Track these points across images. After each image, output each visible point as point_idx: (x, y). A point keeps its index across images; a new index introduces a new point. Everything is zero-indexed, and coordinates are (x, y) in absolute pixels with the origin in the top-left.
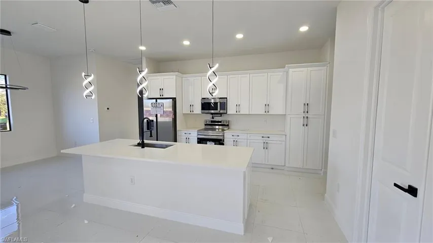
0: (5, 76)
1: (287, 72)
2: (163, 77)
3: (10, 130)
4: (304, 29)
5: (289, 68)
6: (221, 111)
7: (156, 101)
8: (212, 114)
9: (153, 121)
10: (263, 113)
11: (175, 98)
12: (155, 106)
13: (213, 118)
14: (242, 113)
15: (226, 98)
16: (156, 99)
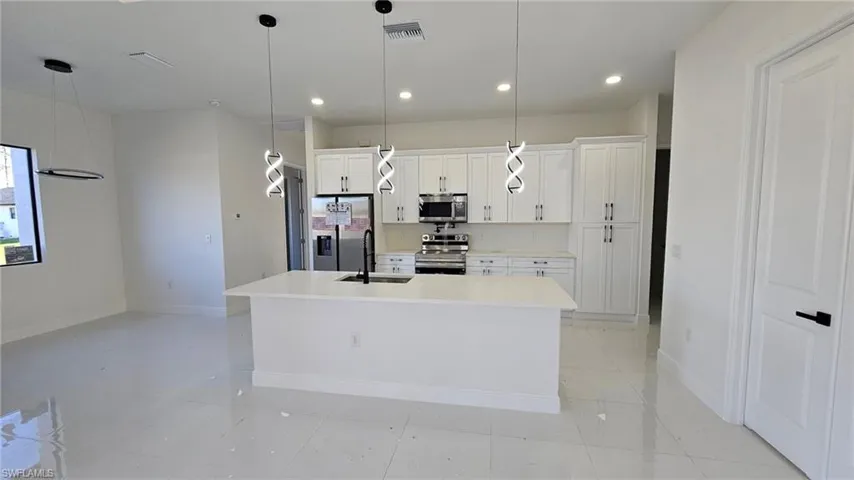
0: (29, 150)
1: (574, 150)
2: (347, 156)
3: (40, 260)
4: (613, 80)
5: (580, 143)
6: (458, 219)
7: (337, 200)
8: (437, 223)
9: (329, 238)
10: (532, 220)
11: (372, 195)
12: (335, 209)
13: (438, 231)
14: (494, 222)
15: (466, 195)
16: (337, 196)
